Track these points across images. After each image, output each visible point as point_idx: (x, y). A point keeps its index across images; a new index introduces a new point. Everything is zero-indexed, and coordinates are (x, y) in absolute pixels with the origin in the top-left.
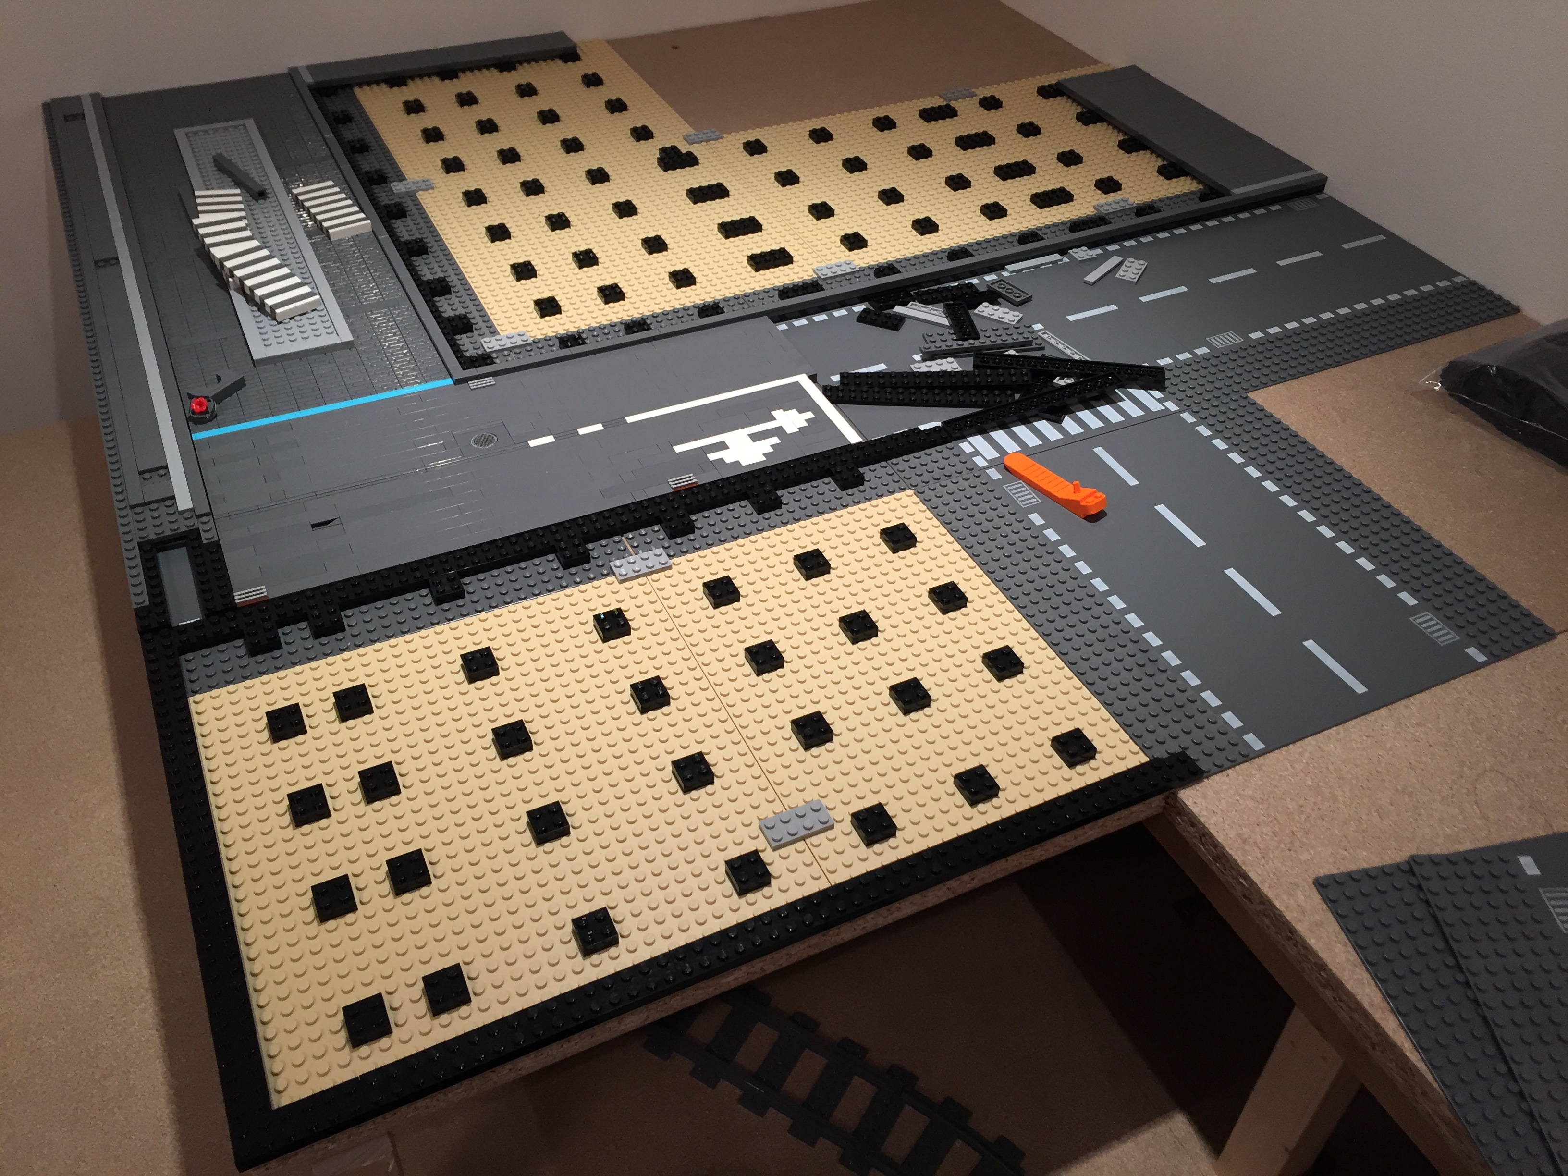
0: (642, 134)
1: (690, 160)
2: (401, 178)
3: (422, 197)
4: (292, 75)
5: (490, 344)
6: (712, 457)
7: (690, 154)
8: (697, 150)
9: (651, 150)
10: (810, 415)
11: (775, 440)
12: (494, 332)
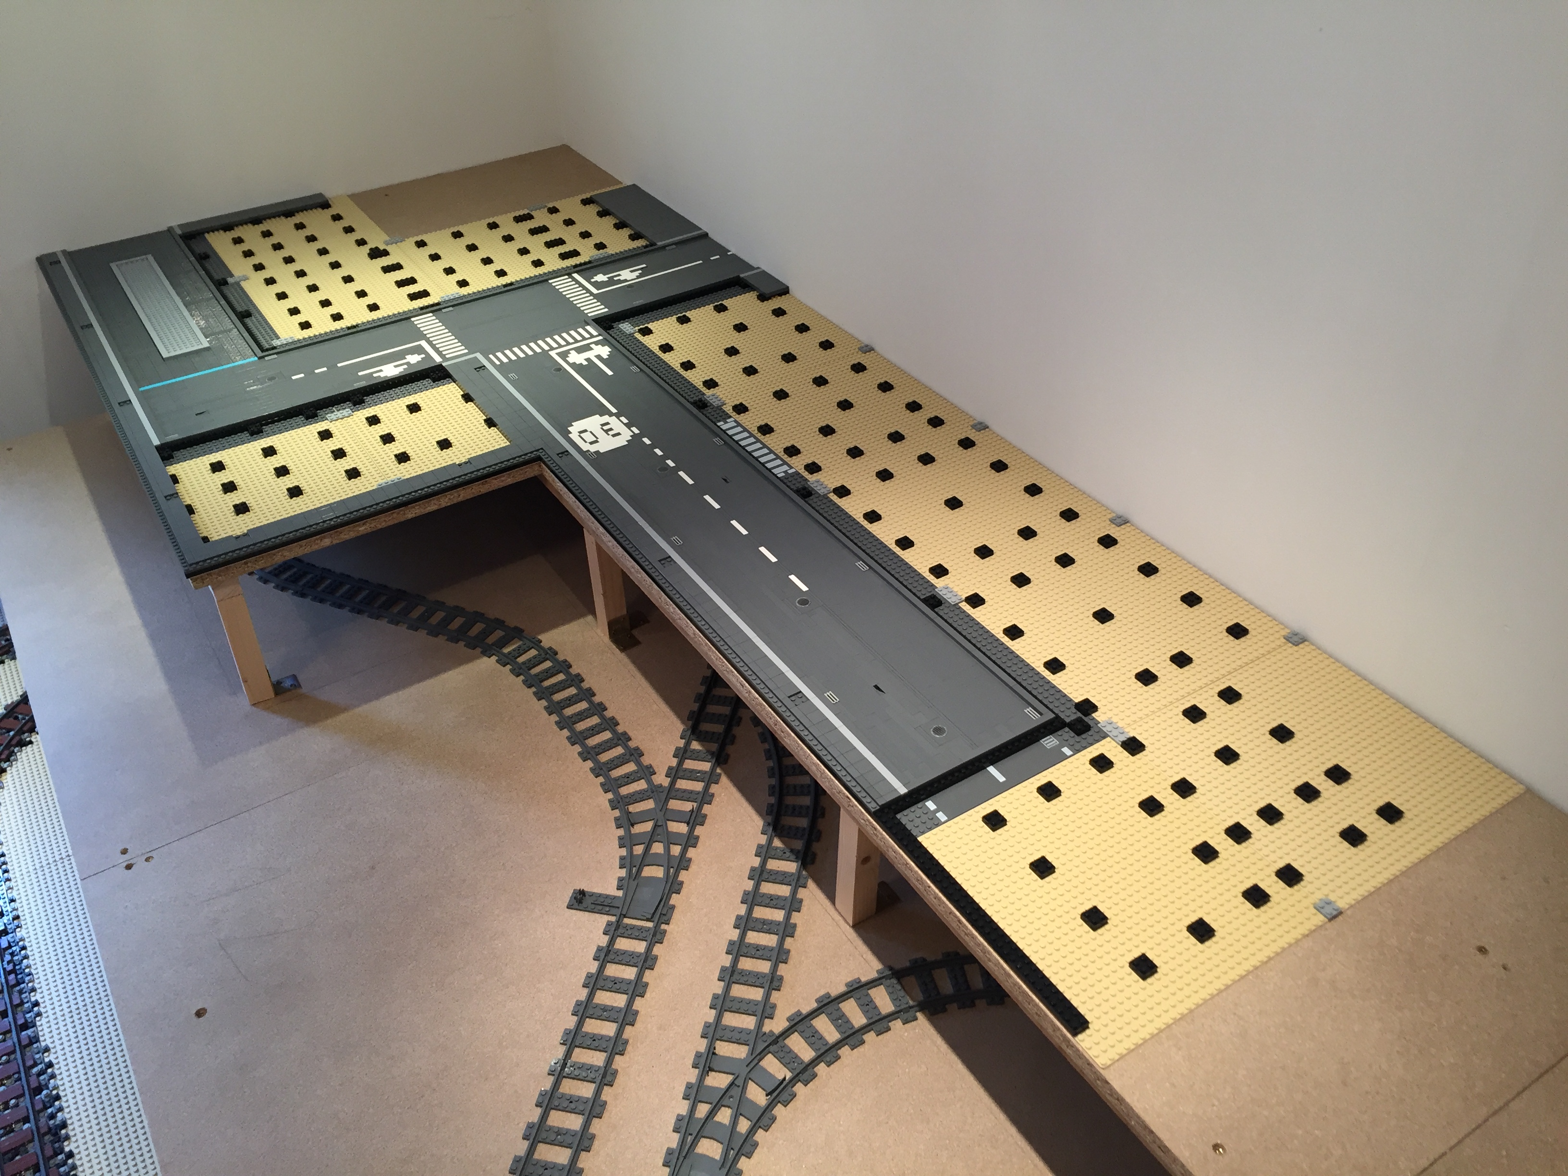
0: (361, 243)
1: (385, 253)
2: (232, 275)
3: (243, 284)
4: (170, 230)
5: (276, 343)
6: (375, 375)
7: (385, 250)
8: (388, 248)
9: (366, 249)
10: (423, 356)
11: (406, 366)
12: (278, 338)
